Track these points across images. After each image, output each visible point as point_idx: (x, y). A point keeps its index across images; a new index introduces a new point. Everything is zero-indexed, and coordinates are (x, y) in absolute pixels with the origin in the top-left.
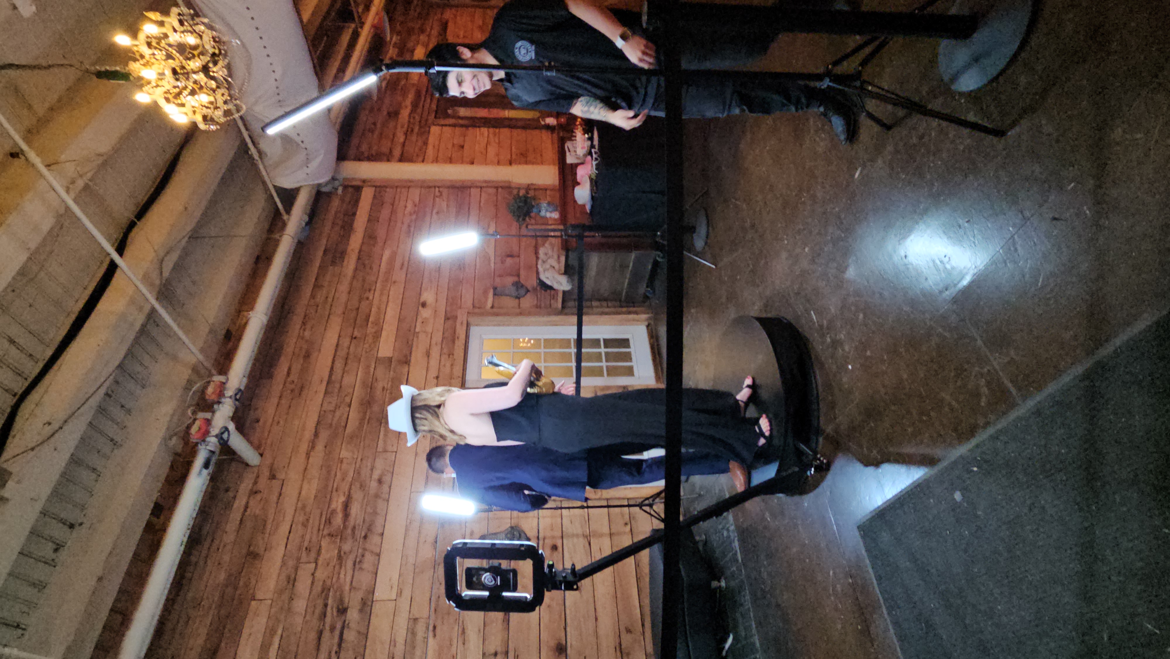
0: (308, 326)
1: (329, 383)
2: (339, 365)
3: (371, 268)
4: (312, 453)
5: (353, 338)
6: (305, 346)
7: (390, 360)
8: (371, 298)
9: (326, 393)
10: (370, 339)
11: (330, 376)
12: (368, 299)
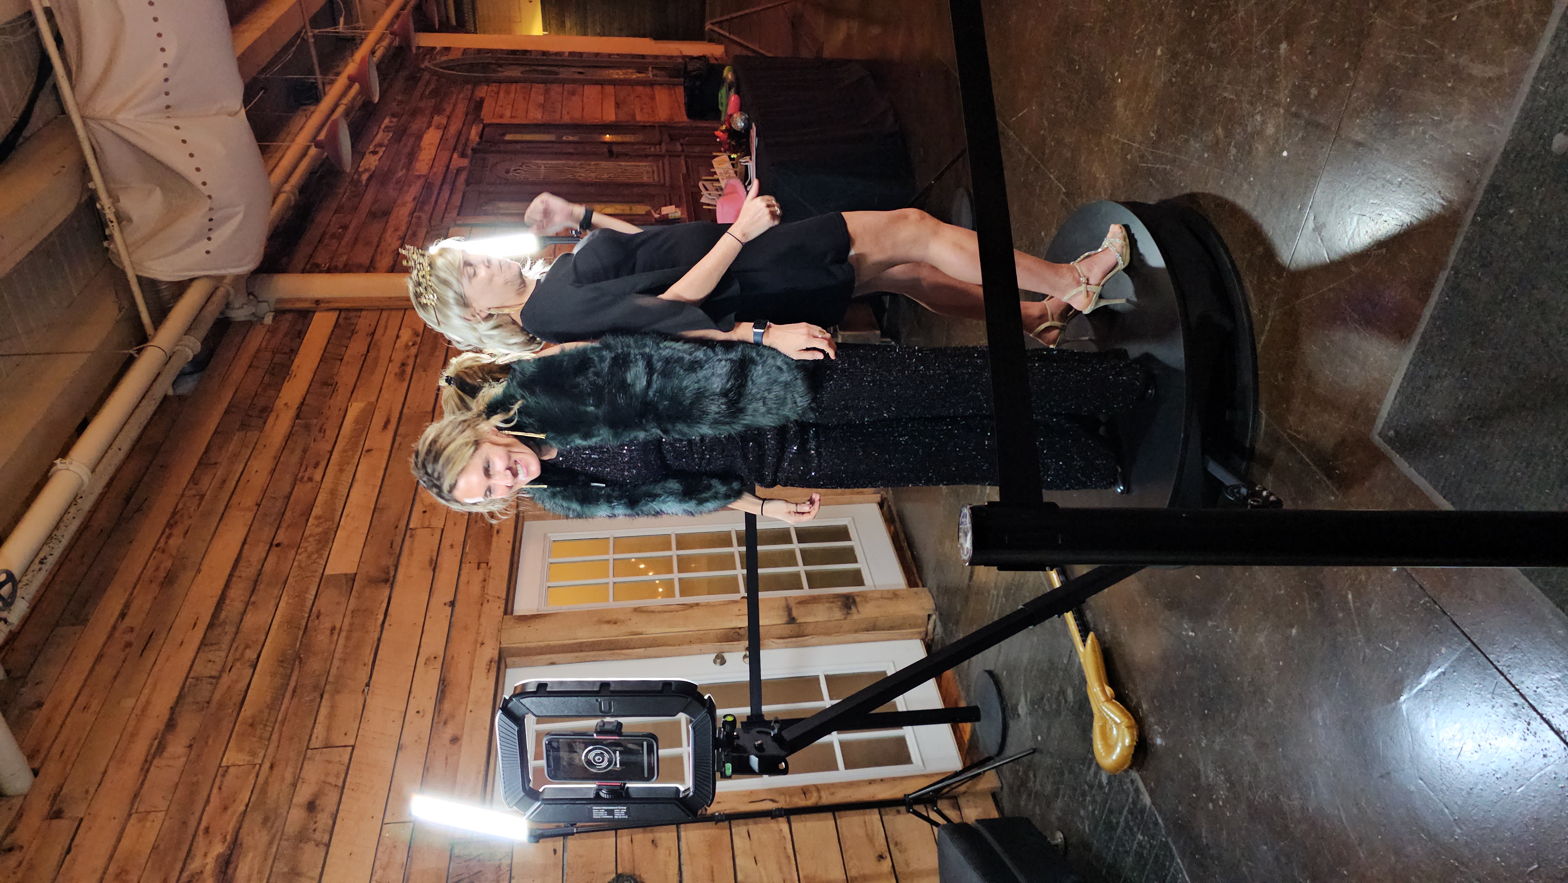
0: (178, 531)
1: (211, 626)
2: (237, 593)
3: (322, 430)
4: (155, 762)
5: (273, 545)
6: (168, 564)
7: (351, 579)
8: (318, 477)
9: (204, 643)
10: (310, 545)
11: (215, 615)
12: (310, 479)
